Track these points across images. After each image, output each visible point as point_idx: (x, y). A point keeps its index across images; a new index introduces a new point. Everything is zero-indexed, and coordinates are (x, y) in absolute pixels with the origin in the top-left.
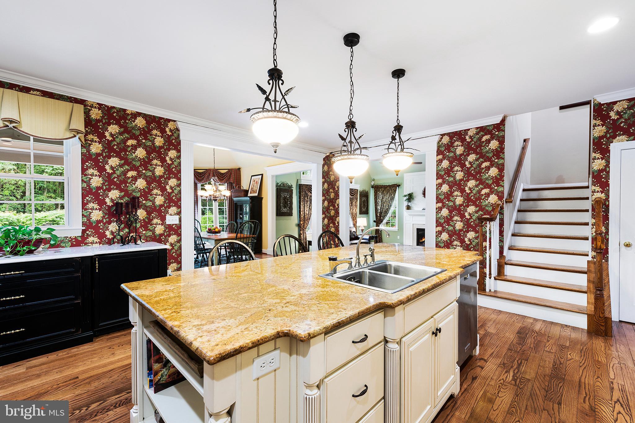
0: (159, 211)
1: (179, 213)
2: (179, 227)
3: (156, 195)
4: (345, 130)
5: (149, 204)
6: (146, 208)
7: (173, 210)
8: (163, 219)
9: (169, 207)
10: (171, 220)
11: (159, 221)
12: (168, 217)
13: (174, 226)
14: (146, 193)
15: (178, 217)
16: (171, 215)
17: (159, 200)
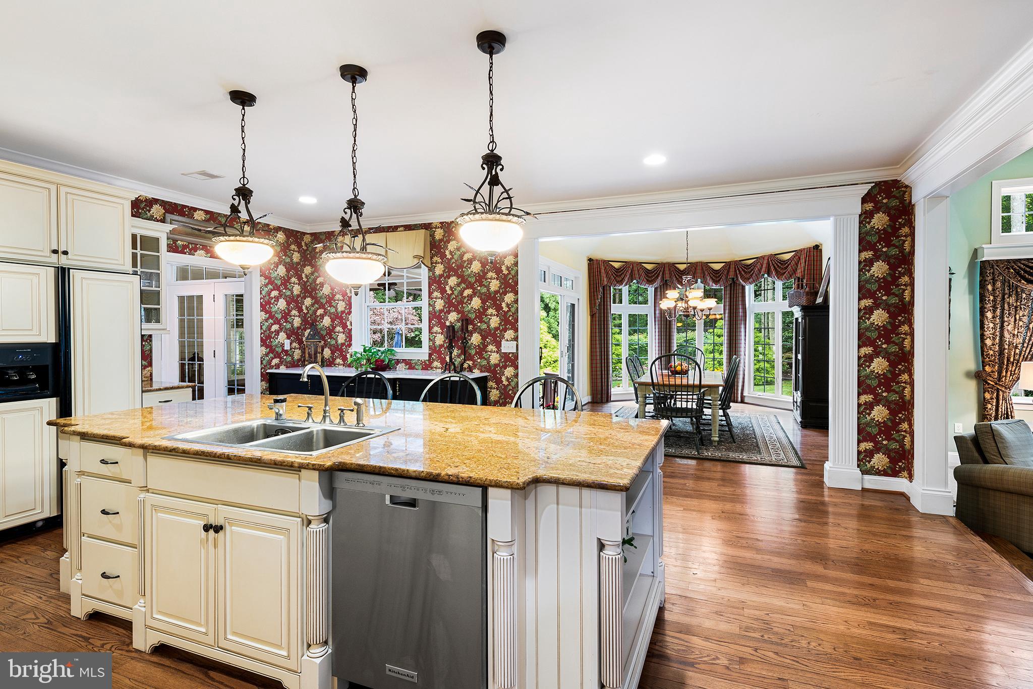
0: (494, 336)
1: (516, 339)
2: (516, 356)
3: (491, 315)
4: (344, 211)
5: (484, 326)
6: (481, 332)
7: (509, 334)
8: (498, 345)
9: (505, 330)
10: (507, 347)
11: (494, 348)
12: (503, 342)
13: (510, 356)
14: (481, 314)
15: (515, 342)
16: (507, 341)
17: (495, 322)
